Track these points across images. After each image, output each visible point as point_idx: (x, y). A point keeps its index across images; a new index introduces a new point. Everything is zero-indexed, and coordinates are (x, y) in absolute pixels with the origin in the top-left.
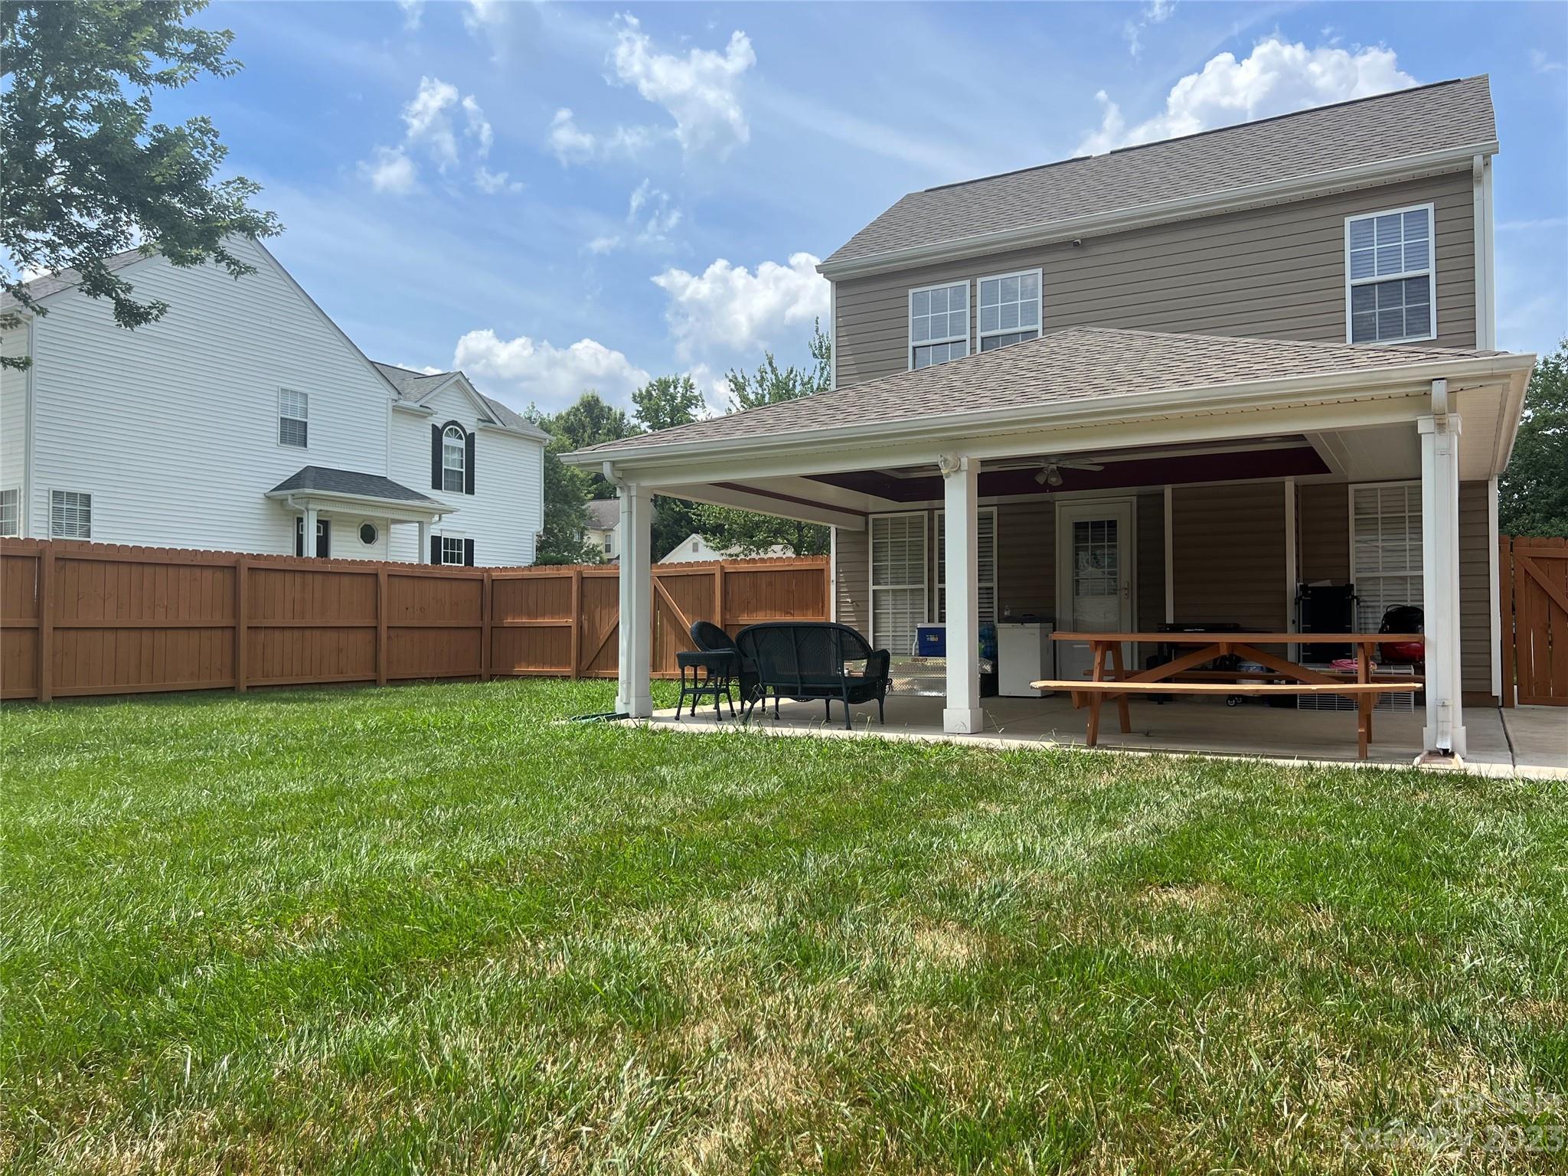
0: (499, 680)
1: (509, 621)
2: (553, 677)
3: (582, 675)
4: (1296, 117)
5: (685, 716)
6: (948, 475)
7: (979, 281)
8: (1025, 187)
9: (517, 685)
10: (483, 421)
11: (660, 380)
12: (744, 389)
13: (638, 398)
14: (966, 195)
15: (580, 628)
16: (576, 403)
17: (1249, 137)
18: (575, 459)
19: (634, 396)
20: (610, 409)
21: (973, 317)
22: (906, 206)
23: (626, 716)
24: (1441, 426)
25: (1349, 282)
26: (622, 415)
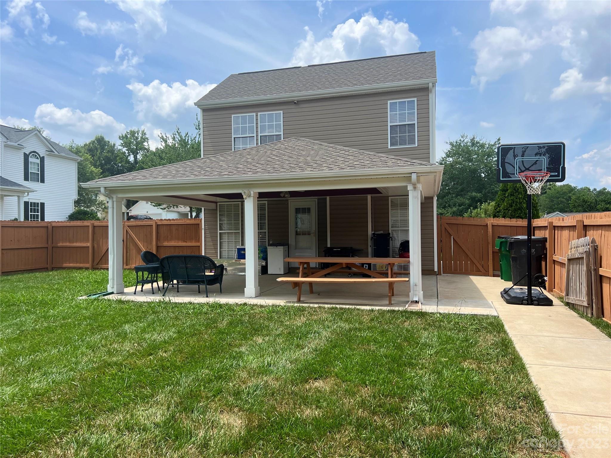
0: (56, 270)
1: (60, 244)
2: (80, 268)
3: (94, 268)
4: (372, 60)
5: (139, 291)
6: (246, 198)
7: (259, 114)
8: (276, 77)
9: (64, 273)
10: (49, 151)
11: (131, 131)
12: (167, 142)
13: (121, 138)
14: (254, 78)
15: (93, 247)
16: (93, 139)
17: (357, 66)
18: (88, 185)
19: (120, 137)
20: (109, 142)
21: (257, 128)
22: (231, 80)
23: (112, 293)
24: (415, 188)
25: (389, 124)
26: (114, 145)
